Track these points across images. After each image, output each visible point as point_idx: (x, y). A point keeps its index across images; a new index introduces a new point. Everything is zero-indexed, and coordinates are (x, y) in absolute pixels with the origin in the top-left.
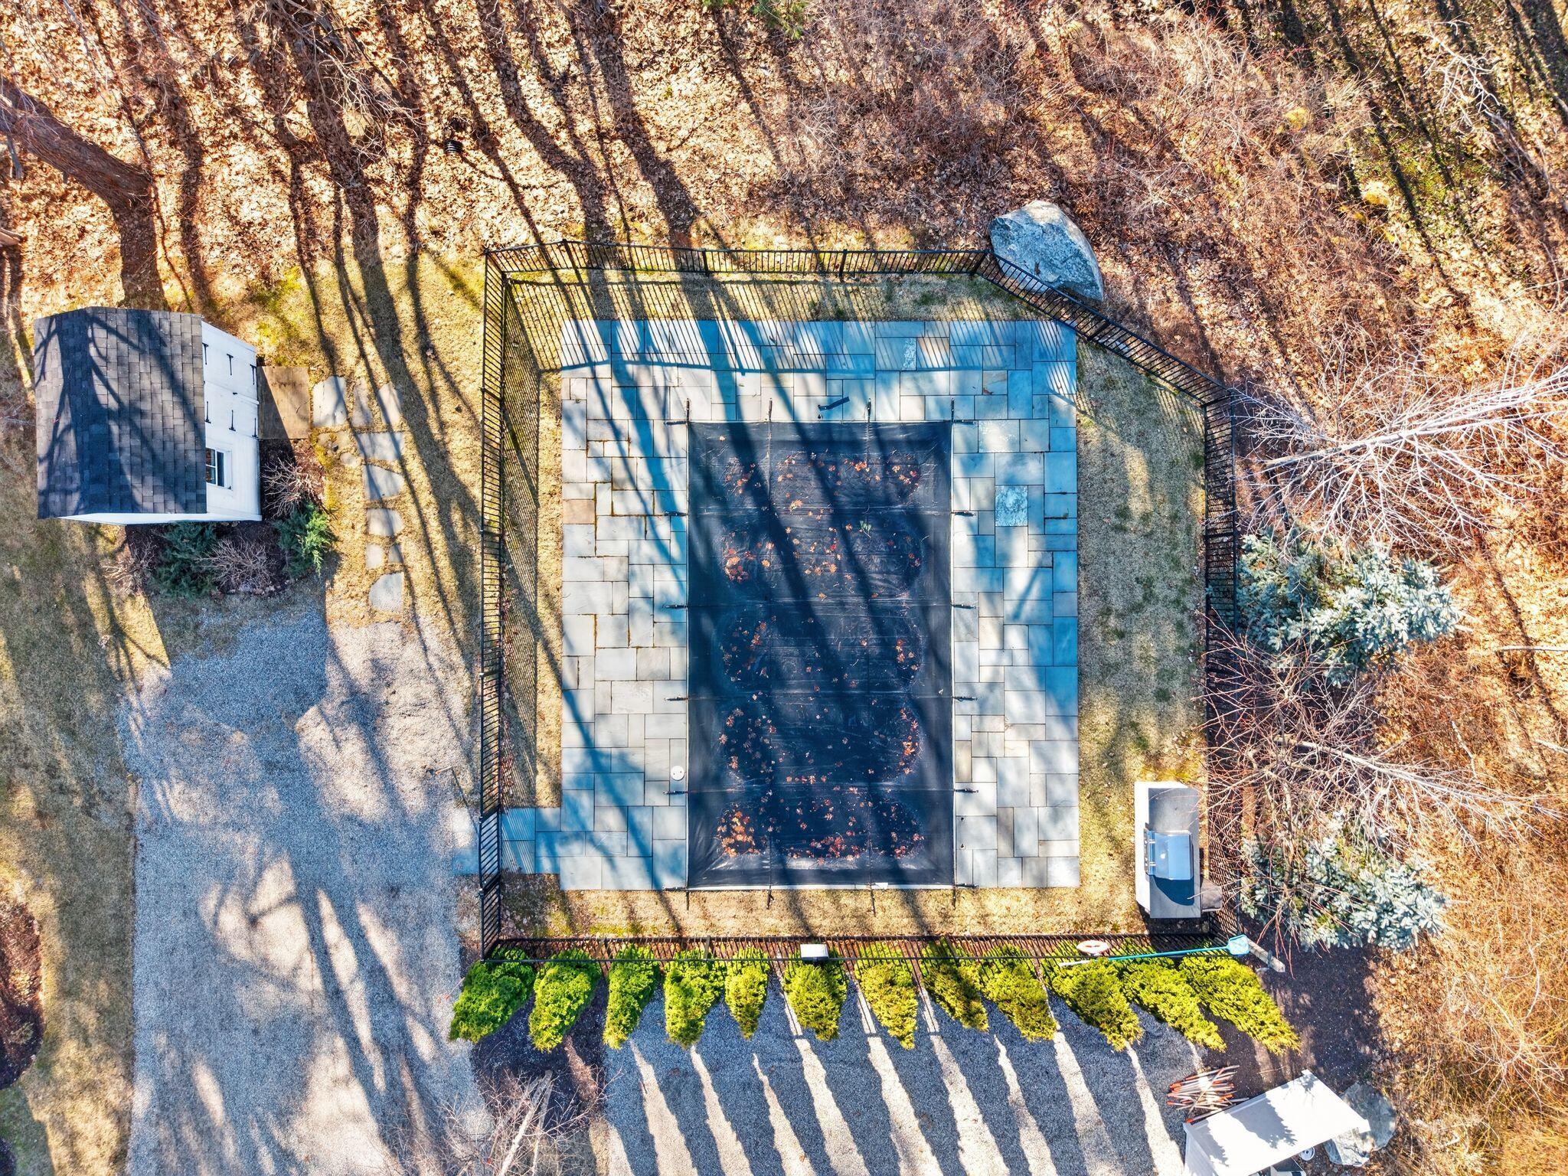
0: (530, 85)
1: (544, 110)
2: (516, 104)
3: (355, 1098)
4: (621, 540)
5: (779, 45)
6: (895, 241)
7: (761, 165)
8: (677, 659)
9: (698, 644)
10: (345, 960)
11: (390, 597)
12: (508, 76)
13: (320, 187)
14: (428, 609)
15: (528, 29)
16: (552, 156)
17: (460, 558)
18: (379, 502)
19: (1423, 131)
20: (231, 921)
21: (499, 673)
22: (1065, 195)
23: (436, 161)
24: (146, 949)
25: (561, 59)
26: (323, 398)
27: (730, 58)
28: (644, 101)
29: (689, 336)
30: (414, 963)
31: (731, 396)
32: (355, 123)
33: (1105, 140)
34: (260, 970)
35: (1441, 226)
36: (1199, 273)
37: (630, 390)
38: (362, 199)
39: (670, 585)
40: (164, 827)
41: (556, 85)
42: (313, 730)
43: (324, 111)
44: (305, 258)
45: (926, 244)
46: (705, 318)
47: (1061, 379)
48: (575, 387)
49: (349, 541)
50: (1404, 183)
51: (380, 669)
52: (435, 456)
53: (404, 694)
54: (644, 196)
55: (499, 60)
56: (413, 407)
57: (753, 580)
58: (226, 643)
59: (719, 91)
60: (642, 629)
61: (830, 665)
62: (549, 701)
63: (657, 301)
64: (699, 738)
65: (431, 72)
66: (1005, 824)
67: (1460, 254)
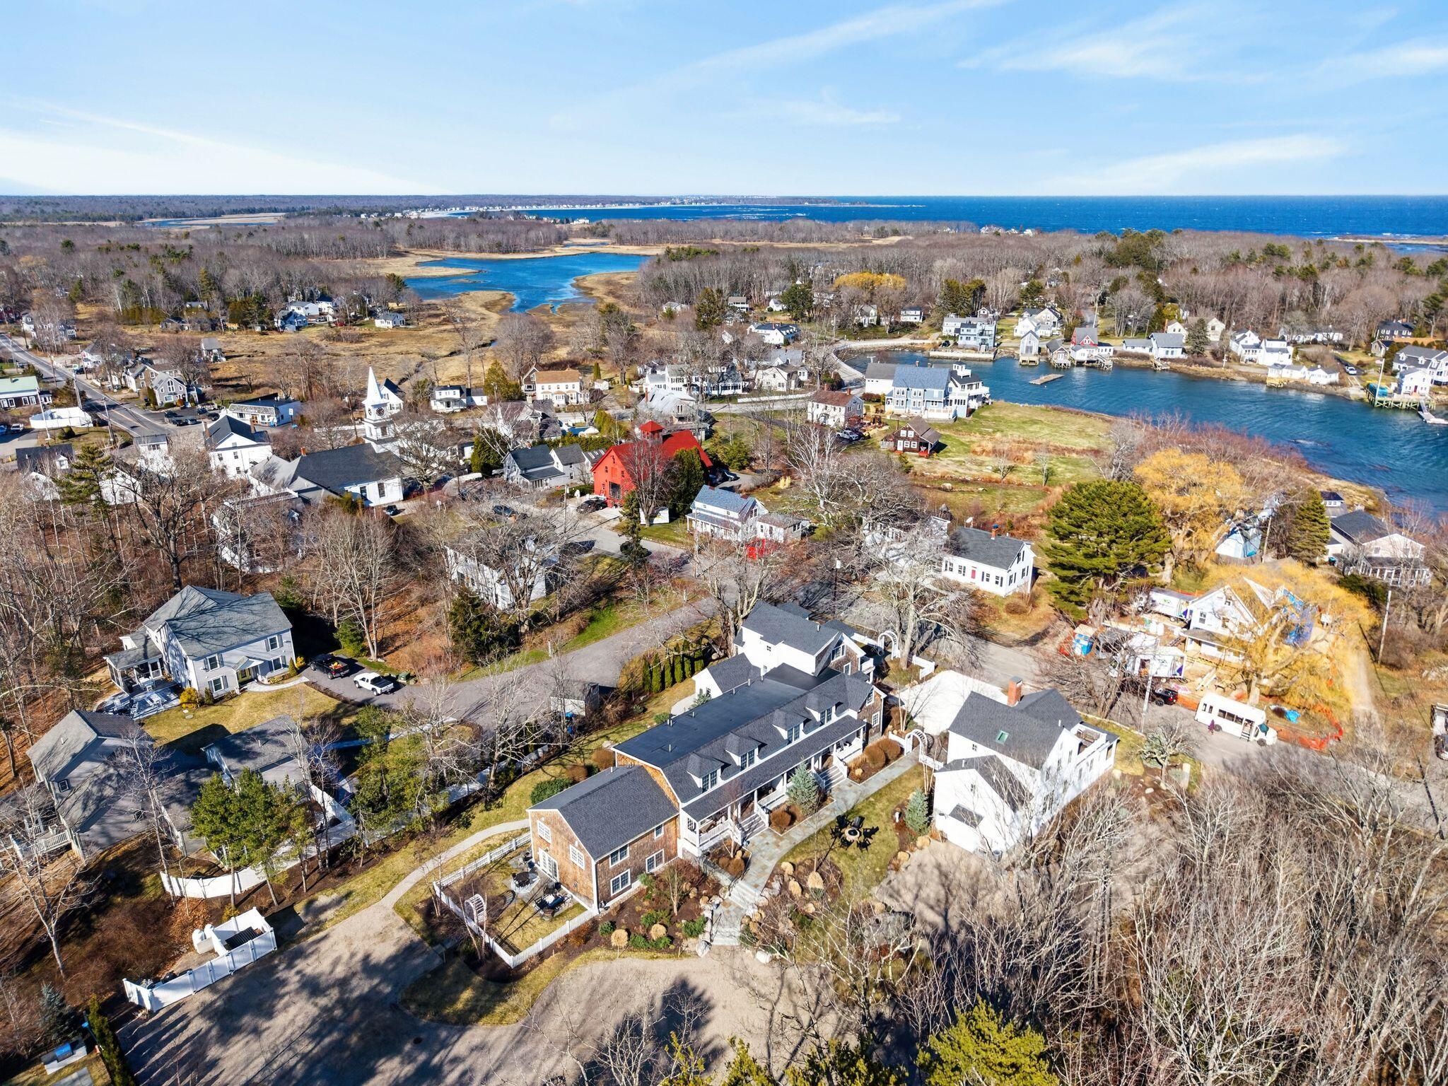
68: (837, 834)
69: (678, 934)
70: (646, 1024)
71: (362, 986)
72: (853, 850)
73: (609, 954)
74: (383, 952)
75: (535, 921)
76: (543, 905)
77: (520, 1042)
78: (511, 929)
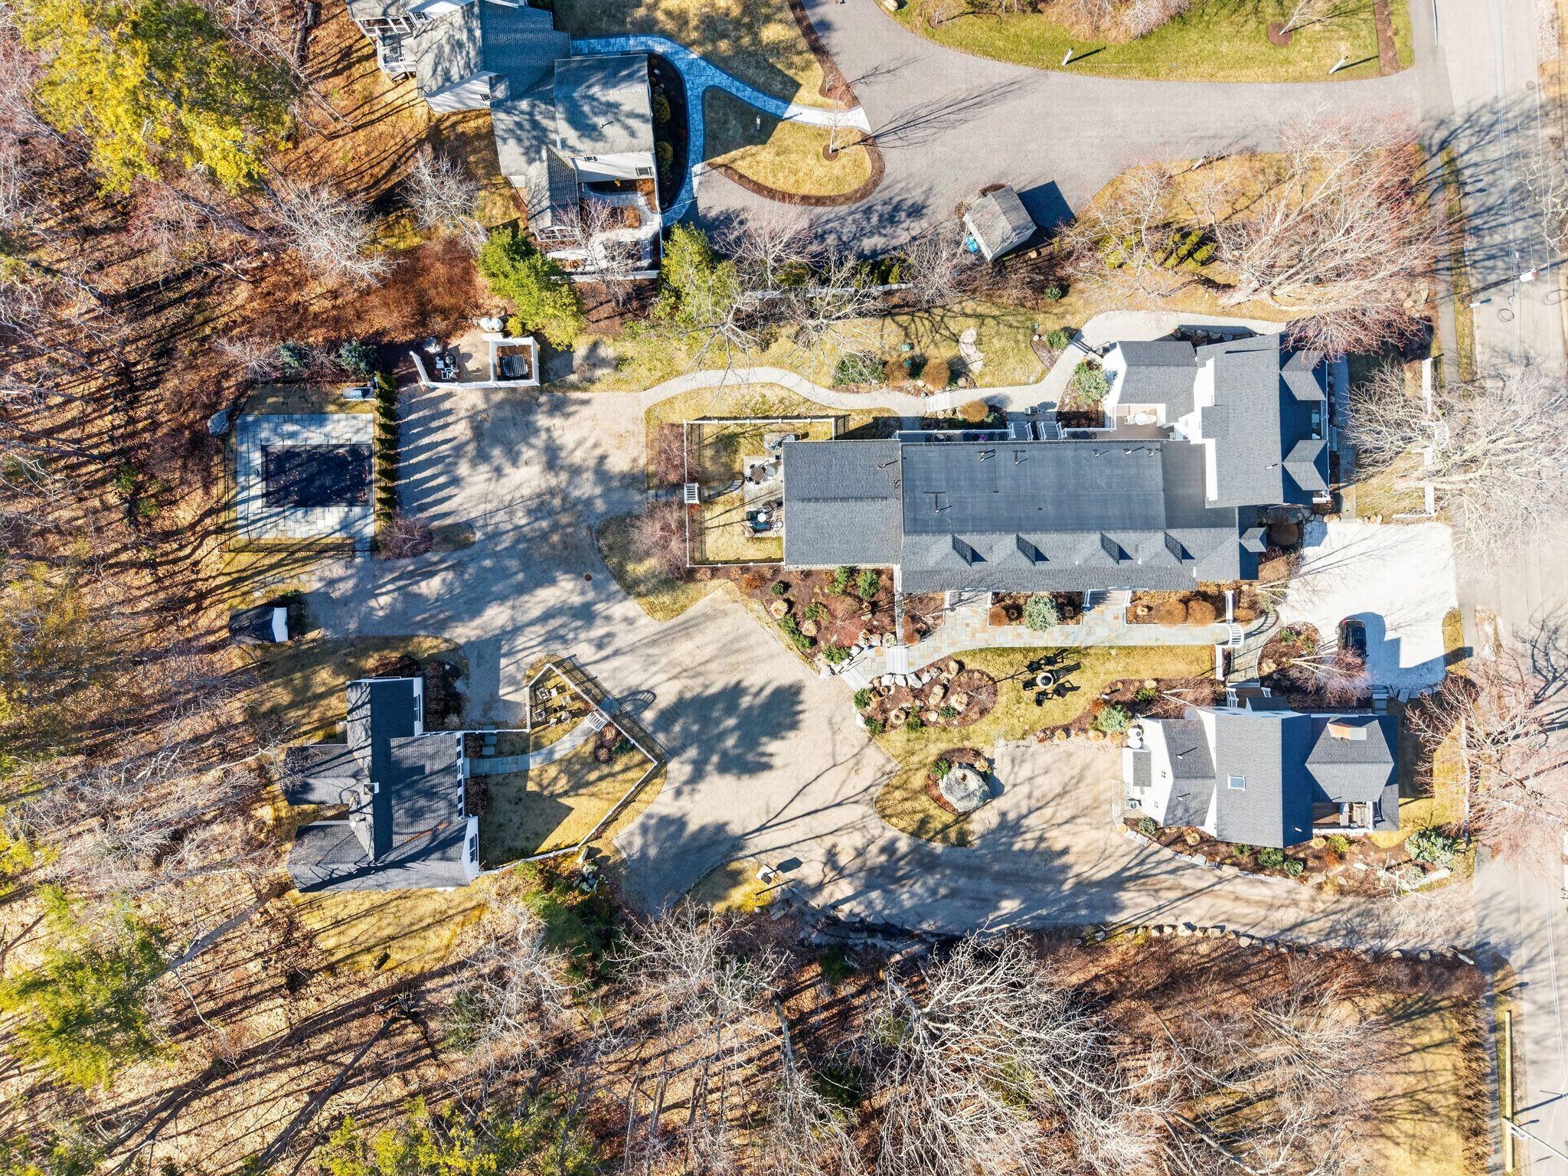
0: (181, 554)
1: (187, 551)
2: (188, 557)
3: (423, 584)
4: (290, 523)
5: (170, 489)
6: (216, 459)
7: (200, 492)
8: (319, 510)
9: (315, 505)
10: (390, 587)
11: (304, 577)
12: (181, 559)
13: (207, 602)
14: (308, 568)
15: (167, 554)
16: (200, 545)
17: (296, 561)
18: (282, 580)
19: (191, 318)
20: (381, 613)
21: (321, 552)
22: (206, 417)
23: (202, 575)
24: (388, 633)
25: (175, 546)
26: (257, 594)
27: (174, 503)
28: (186, 523)
29: (240, 508)
30: (392, 571)
31: (255, 498)
32: (192, 594)
33: (193, 405)
34: (392, 606)
35: (217, 312)
36: (226, 385)
37: (254, 522)
38: (210, 591)
39: (300, 513)
40: (359, 630)
41: (181, 547)
42: (336, 595)
43: (189, 601)
44: (223, 601)
45: (218, 452)
46: (236, 504)
47: (250, 419)
48: (254, 535)
49: (291, 588)
50: (206, 322)
51: (321, 579)
52: (272, 567)
53: (327, 574)
54: (208, 521)
55: (175, 562)
56: (260, 573)
57: (299, 493)
58: (316, 617)
59: (183, 505)
60: (310, 518)
61: (320, 473)
62: (329, 540)
63: (232, 515)
64: (337, 504)
65: (179, 578)
66: (358, 431)
67: (225, 308)
68: (1033, 667)
69: (822, 643)
70: (746, 701)
71: (587, 488)
72: (1030, 695)
73: (763, 613)
74: (619, 463)
75: (738, 528)
76: (752, 517)
77: (654, 643)
78: (715, 523)
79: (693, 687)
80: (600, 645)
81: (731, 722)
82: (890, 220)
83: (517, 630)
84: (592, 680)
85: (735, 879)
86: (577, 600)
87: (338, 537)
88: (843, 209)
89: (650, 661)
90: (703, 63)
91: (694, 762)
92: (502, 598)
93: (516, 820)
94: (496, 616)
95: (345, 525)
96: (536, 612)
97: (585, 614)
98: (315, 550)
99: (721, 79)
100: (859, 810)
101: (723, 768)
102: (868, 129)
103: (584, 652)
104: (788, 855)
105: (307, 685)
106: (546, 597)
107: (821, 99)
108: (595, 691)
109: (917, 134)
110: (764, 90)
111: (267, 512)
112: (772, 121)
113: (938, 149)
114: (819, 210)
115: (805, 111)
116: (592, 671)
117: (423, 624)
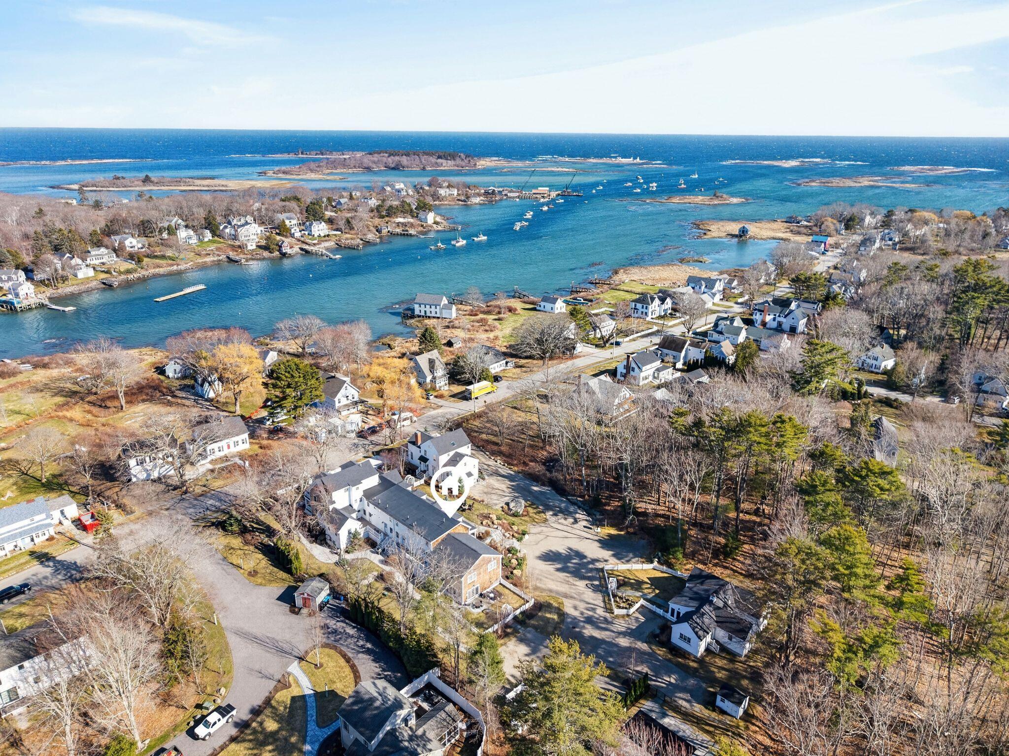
3: (645, 671)
4: (689, 734)
11: (699, 711)
14: (695, 713)
17: (700, 720)
20: (673, 675)
21: (684, 715)
24: (677, 668)
34: (667, 675)
40: (689, 677)
42: (690, 696)
51: (692, 705)
52: (713, 726)
53: (687, 705)
58: (703, 694)
62: (676, 715)
70: (559, 566)
74: (524, 649)
77: (572, 597)
79: (572, 580)
80: (593, 610)
81: (569, 565)
82: (335, 632)
83: (620, 633)
84: (604, 601)
85: (610, 535)
86: (588, 626)
87: (670, 713)
88: (344, 649)
89: (580, 594)
90: (308, 739)
91: (593, 564)
92: (617, 645)
93: (670, 587)
94: (624, 642)
95: (664, 715)
96: (608, 633)
97: (589, 620)
98: (687, 716)
99: (312, 727)
100: (553, 525)
101: (585, 557)
102: (296, 663)
103: (600, 612)
104: (586, 529)
105: (730, 678)
106: (597, 634)
107: (293, 685)
108: (606, 599)
109: (286, 647)
110: (305, 708)
111: (697, 747)
112: (319, 696)
113: (287, 636)
114: (350, 655)
115: (304, 687)
116: (602, 605)
117: (658, 660)
